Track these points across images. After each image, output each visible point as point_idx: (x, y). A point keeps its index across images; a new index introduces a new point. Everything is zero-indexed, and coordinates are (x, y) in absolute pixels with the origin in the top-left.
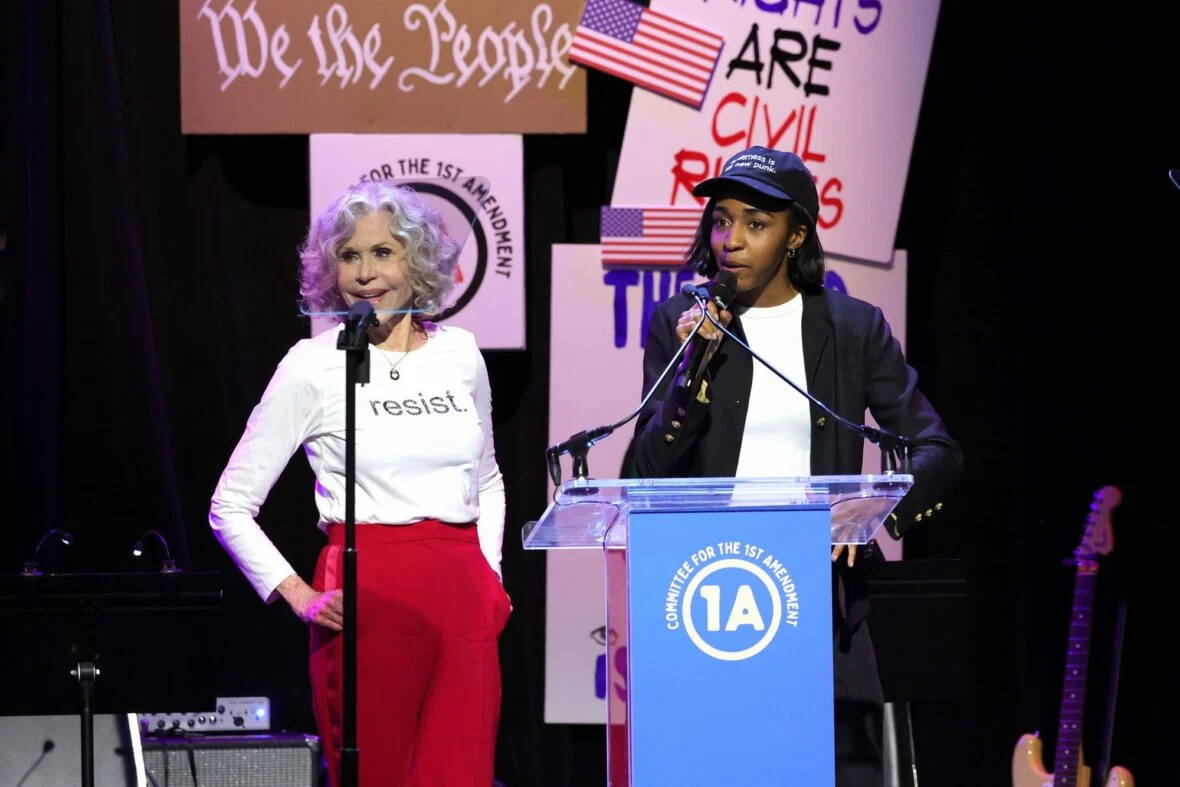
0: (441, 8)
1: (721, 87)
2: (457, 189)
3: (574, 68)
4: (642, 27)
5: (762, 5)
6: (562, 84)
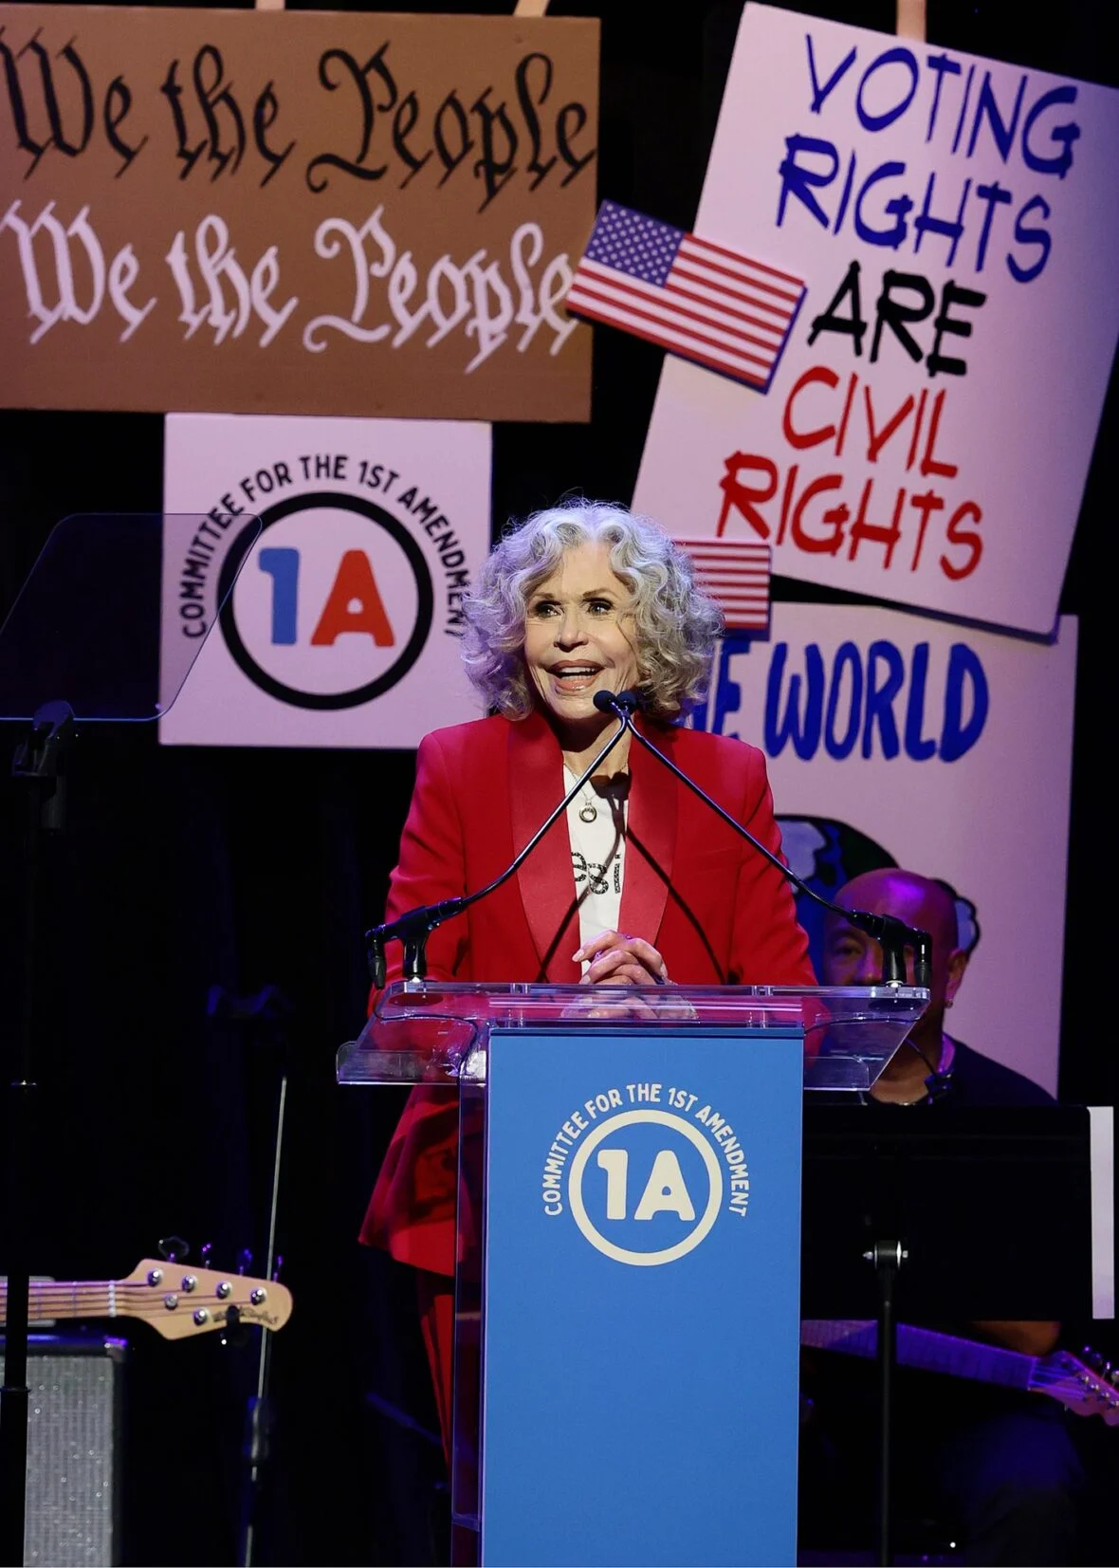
0: (373, 225)
1: (799, 358)
2: (389, 503)
3: (574, 323)
4: (679, 263)
5: (865, 233)
6: (556, 346)
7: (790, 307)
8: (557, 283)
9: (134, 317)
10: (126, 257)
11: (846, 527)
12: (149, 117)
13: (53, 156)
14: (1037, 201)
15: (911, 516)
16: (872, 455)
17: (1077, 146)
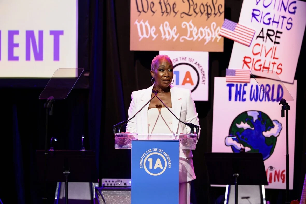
0: (190, 23)
1: (255, 41)
2: (193, 64)
3: (221, 37)
4: (236, 28)
5: (264, 23)
6: (218, 41)
7: (253, 34)
8: (218, 31)
9: (155, 37)
10: (154, 28)
11: (262, 67)
12: (157, 7)
13: (143, 13)
14: (290, 18)
15: (272, 65)
16: (266, 56)
17: (296, 10)
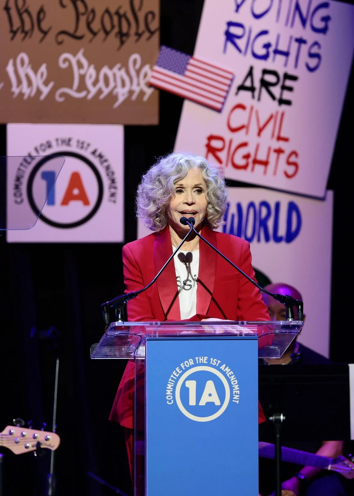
0: (80, 56)
1: (233, 100)
2: (87, 154)
3: (152, 89)
4: (189, 67)
5: (255, 56)
6: (146, 98)
7: (228, 82)
8: (146, 75)
11: (251, 160)
14: (316, 43)
15: (273, 156)
16: (259, 134)
17: (331, 24)
